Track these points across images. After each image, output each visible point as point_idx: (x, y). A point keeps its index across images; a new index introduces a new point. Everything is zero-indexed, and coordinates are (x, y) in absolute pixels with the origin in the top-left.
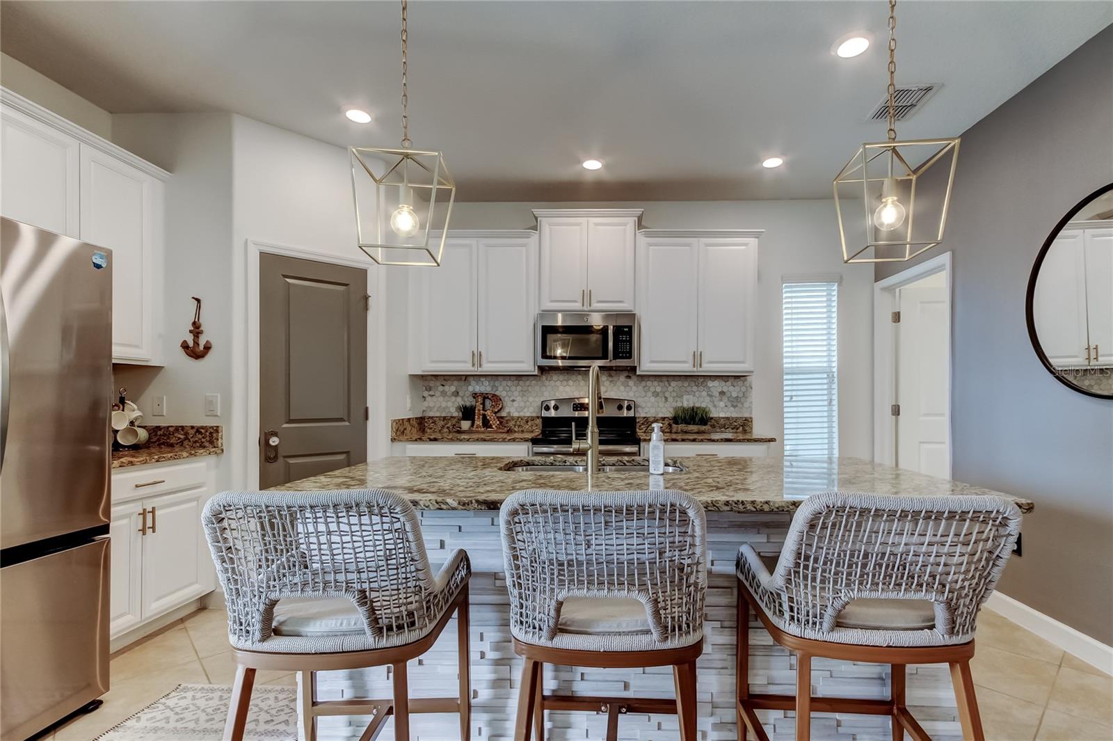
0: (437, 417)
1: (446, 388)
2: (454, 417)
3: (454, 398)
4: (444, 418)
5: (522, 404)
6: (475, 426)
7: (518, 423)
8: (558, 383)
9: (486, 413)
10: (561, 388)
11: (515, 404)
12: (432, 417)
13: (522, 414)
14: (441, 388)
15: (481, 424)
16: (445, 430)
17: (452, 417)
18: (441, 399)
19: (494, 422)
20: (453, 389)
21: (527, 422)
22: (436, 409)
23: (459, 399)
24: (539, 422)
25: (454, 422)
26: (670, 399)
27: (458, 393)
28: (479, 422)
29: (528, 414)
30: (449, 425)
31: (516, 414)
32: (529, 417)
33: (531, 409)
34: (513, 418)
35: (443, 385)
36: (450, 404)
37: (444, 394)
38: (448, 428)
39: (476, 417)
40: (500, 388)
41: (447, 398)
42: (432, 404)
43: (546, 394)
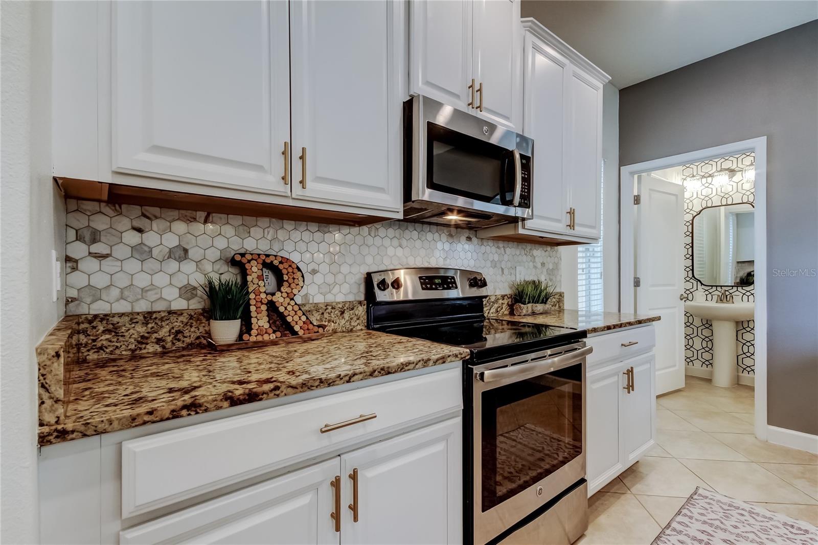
0: (121, 315)
1: (151, 238)
2: (179, 313)
3: (173, 265)
4: (148, 316)
5: (330, 279)
6: (254, 332)
7: (326, 315)
8: (387, 242)
9: (275, 299)
10: (391, 251)
11: (318, 278)
12: (105, 318)
13: (330, 298)
14: (132, 238)
15: (267, 326)
16: (151, 348)
17: (170, 313)
18: (133, 266)
19: (296, 318)
20: (171, 240)
21: (343, 313)
22: (115, 293)
23: (188, 267)
24: (361, 310)
25: (177, 325)
26: (506, 271)
27: (186, 251)
28: (261, 321)
29: (340, 298)
30: (163, 332)
31: (319, 299)
32: (345, 303)
33: (346, 288)
34: (317, 308)
35: (140, 230)
36: (161, 280)
37: (141, 252)
38: (159, 341)
39: (253, 308)
40: (289, 246)
41: (151, 264)
42: (99, 281)
43: (369, 260)
